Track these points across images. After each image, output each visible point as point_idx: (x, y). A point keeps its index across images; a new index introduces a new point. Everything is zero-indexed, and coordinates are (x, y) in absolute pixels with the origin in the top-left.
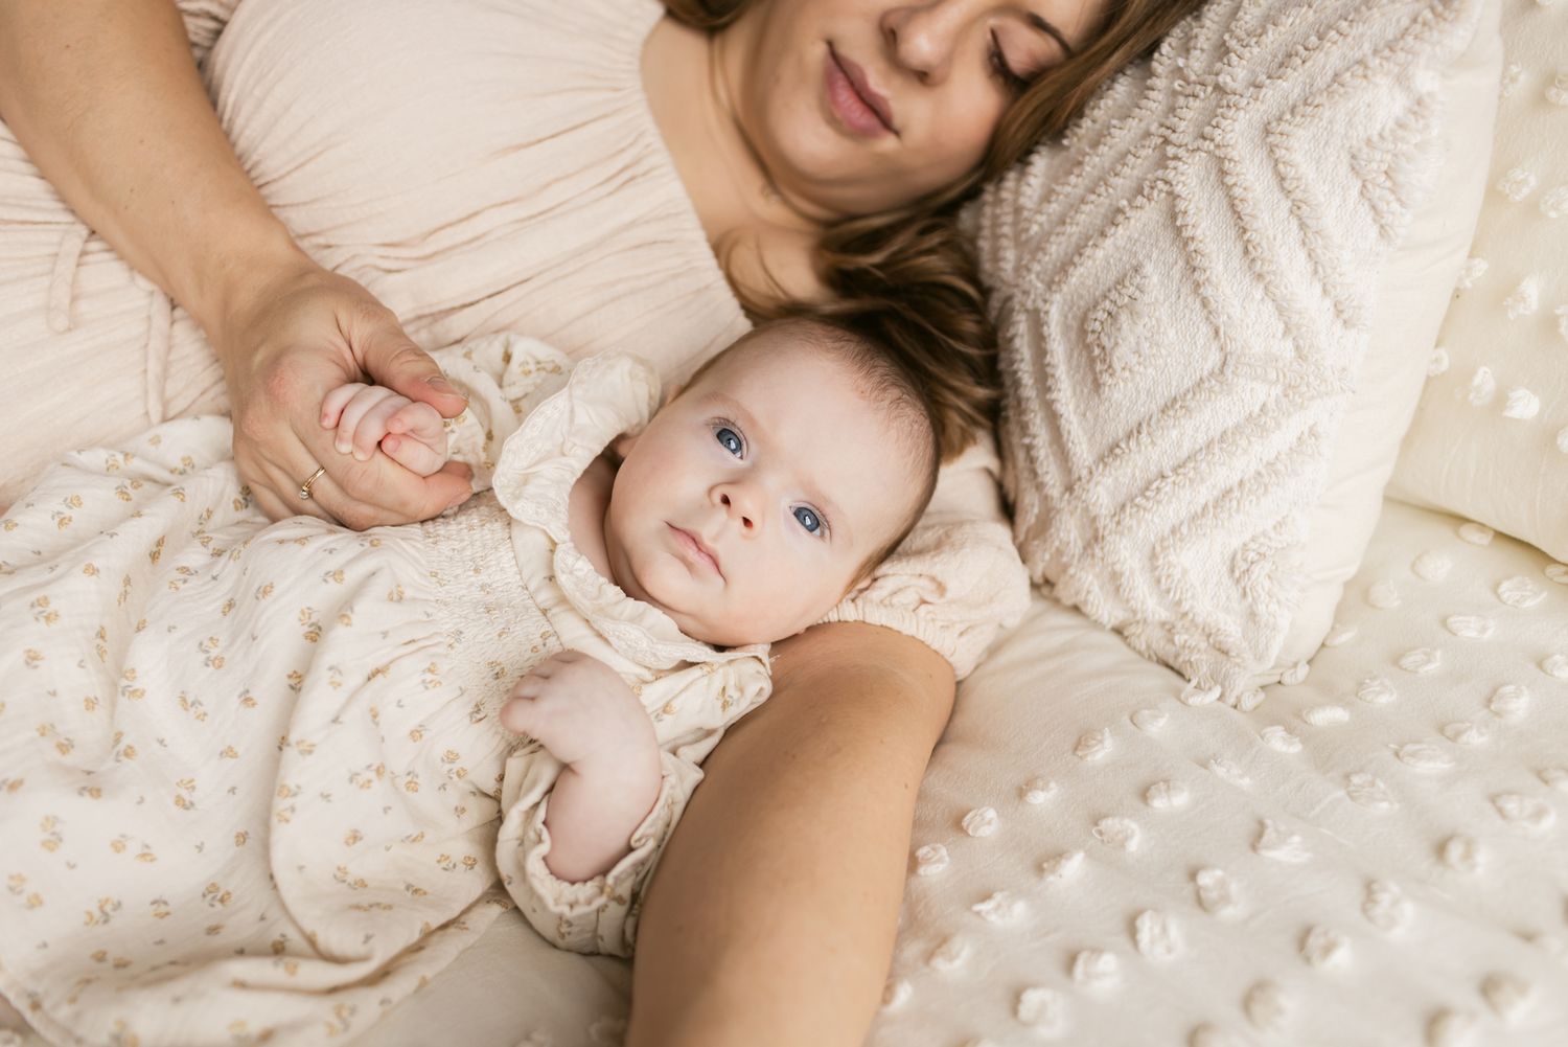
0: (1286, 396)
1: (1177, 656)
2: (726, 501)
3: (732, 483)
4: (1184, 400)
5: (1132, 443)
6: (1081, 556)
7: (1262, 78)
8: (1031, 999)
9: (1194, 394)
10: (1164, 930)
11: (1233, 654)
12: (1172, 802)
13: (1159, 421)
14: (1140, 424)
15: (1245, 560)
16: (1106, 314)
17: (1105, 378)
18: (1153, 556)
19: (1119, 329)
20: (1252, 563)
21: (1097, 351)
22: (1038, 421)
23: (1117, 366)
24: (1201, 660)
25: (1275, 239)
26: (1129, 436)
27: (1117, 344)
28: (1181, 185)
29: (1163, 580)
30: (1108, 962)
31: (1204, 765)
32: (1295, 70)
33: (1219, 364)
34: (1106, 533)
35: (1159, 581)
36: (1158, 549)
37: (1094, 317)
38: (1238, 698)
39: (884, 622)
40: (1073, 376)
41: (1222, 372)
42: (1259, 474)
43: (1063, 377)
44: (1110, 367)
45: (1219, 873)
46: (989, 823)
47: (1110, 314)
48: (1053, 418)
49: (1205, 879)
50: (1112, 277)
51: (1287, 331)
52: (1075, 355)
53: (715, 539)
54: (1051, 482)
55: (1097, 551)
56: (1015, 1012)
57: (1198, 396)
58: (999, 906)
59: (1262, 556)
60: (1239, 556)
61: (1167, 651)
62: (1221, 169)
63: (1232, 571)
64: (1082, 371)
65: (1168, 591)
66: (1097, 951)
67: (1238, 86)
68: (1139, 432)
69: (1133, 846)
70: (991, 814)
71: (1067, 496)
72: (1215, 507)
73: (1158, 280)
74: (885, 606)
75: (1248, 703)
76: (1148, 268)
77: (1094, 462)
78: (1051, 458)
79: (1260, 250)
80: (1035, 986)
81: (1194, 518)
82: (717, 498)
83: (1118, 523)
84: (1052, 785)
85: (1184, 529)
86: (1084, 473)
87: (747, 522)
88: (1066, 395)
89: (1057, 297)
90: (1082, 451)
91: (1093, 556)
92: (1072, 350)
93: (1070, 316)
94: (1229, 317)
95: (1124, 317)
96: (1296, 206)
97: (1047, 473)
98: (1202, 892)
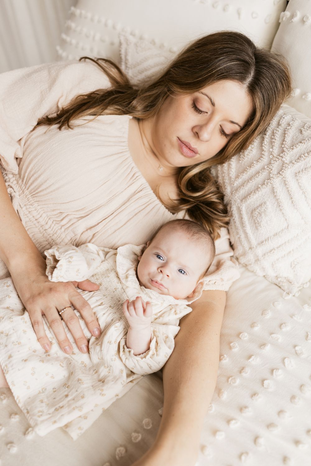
0: (303, 232)
1: (279, 283)
2: (161, 271)
3: (162, 267)
4: (279, 234)
5: (267, 242)
6: (254, 263)
7: (294, 161)
8: (266, 382)
9: (281, 233)
10: (290, 362)
11: (292, 283)
12: (286, 329)
13: (273, 238)
14: (268, 238)
15: (294, 264)
16: (258, 213)
17: (259, 227)
18: (273, 265)
19: (262, 218)
20: (296, 265)
21: (256, 221)
22: (241, 232)
23: (262, 226)
24: (285, 286)
25: (299, 200)
26: (266, 240)
27: (261, 221)
28: (275, 185)
29: (275, 269)
30: (280, 372)
31: (292, 317)
32: (302, 161)
33: (287, 226)
34: (261, 259)
35: (274, 269)
36: (274, 263)
37: (255, 213)
38: (295, 294)
39: (209, 289)
40: (250, 224)
41: (288, 228)
42: (297, 248)
43: (248, 224)
44: (260, 225)
45: (300, 347)
46: (246, 337)
47: (259, 213)
48: (246, 234)
49: (297, 348)
50: (258, 203)
51: (302, 218)
52: (250, 220)
53: (161, 280)
54: (246, 246)
55: (259, 263)
56: (263, 385)
57: (282, 233)
58: (253, 359)
59: (298, 263)
60: (292, 263)
61: (277, 282)
62: (285, 183)
63: (291, 266)
64: (252, 224)
65: (276, 272)
66: (277, 369)
67: (287, 162)
68: (268, 240)
69: (280, 341)
70: (246, 334)
71: (250, 250)
72: (287, 255)
73: (270, 206)
74: (208, 285)
75: (297, 295)
76: (268, 203)
77: (257, 244)
78: (245, 241)
79: (296, 203)
80: (266, 379)
81: (282, 257)
82: (159, 271)
83: (264, 258)
84: (259, 325)
85: (280, 260)
86: (255, 247)
87: (168, 276)
88: (249, 229)
89: (244, 205)
90: (254, 242)
91: (258, 264)
92: (249, 219)
93: (248, 210)
94: (289, 217)
95: (263, 215)
96: (304, 193)
97: (244, 244)
98: (297, 351)
